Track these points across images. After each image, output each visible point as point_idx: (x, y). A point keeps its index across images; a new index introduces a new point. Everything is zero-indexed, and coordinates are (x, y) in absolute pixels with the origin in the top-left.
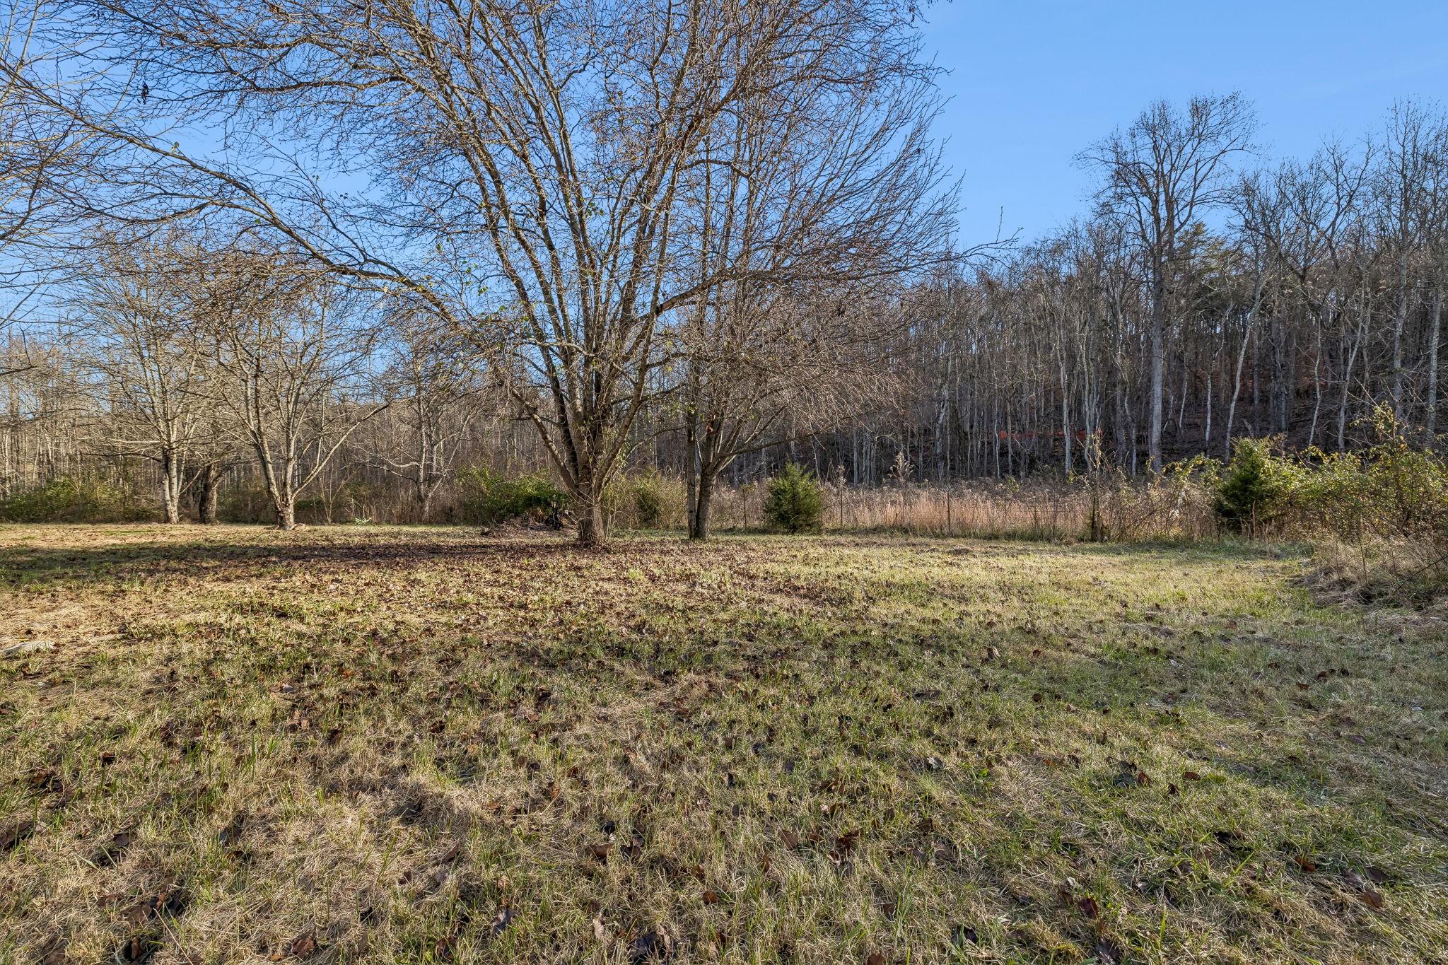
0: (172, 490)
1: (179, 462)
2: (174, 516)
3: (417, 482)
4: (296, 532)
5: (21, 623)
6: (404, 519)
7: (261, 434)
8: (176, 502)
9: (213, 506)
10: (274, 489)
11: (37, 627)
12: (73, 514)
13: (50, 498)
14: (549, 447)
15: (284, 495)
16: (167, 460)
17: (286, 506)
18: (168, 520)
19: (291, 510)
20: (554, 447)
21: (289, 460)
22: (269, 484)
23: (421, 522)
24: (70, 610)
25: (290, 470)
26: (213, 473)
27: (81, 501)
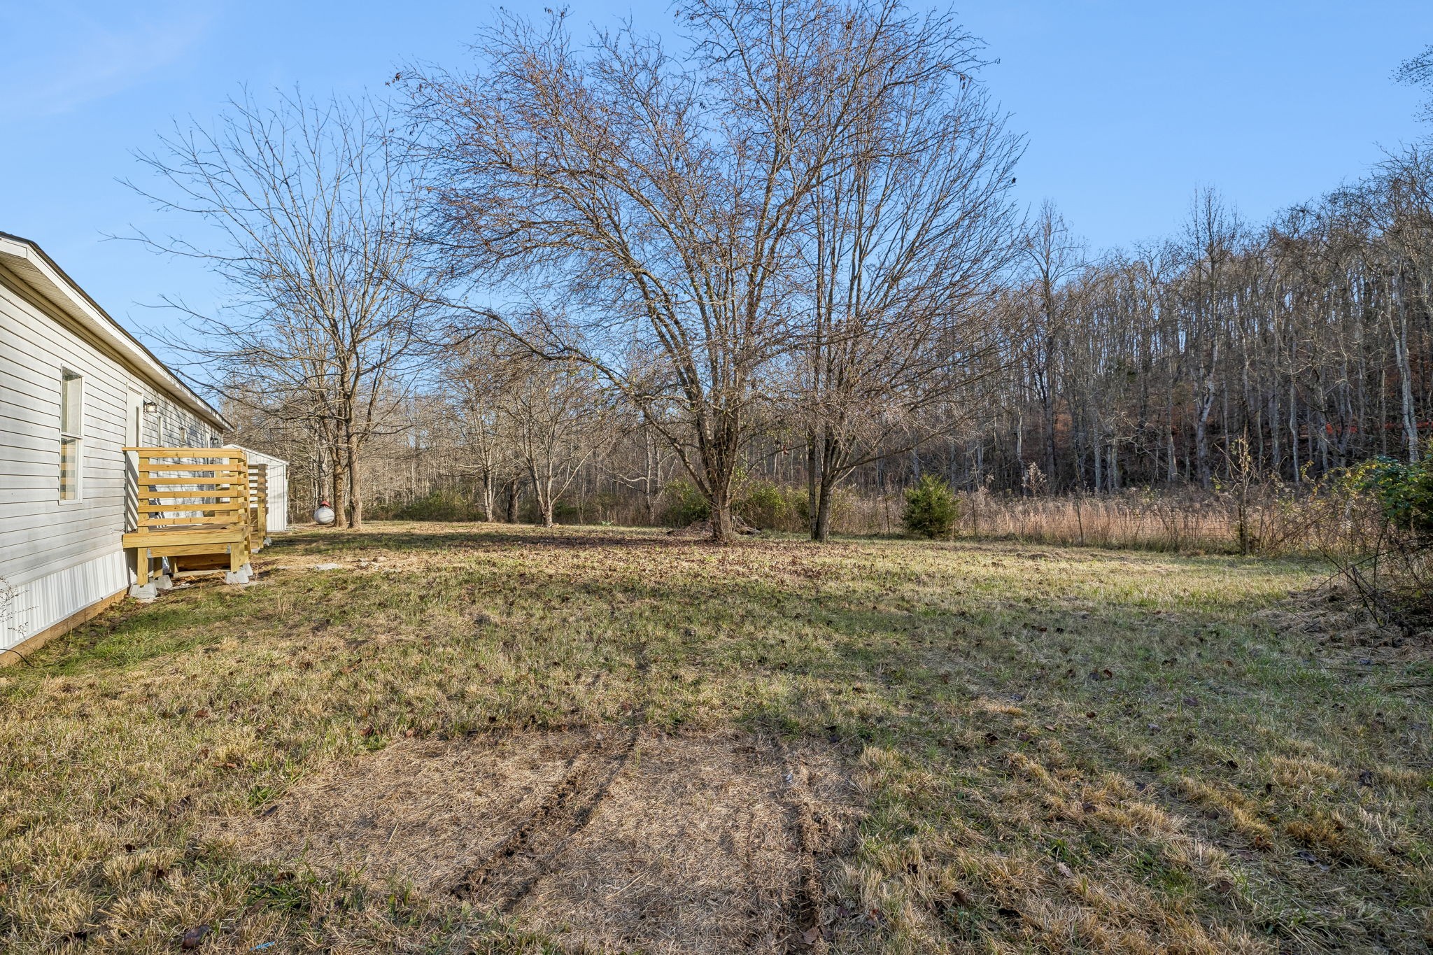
0: (489, 500)
1: (493, 480)
2: (490, 517)
3: (645, 492)
4: (553, 528)
5: (393, 563)
6: (634, 522)
7: (532, 460)
8: (491, 507)
9: (516, 512)
10: (540, 499)
11: (398, 565)
12: (441, 515)
13: (430, 504)
14: (688, 467)
15: (546, 503)
16: (486, 478)
17: (547, 510)
18: (487, 520)
19: (550, 513)
20: (691, 467)
21: (549, 478)
22: (537, 495)
23: (650, 525)
24: (414, 559)
25: (550, 484)
26: (515, 487)
27: (446, 506)
